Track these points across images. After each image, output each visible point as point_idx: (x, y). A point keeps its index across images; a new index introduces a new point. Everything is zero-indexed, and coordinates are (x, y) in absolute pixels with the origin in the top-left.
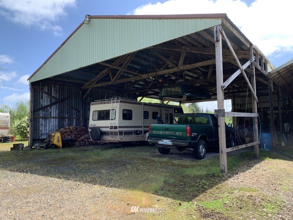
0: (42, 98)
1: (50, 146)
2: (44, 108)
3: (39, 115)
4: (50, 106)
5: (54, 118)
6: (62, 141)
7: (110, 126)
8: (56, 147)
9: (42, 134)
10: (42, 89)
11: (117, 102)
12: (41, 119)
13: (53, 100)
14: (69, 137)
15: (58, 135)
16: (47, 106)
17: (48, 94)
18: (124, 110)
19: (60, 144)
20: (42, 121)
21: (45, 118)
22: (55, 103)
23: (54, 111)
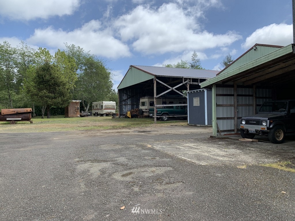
0: (123, 96)
1: (127, 117)
2: (125, 101)
3: (123, 104)
4: (127, 99)
5: (129, 105)
6: (131, 115)
7: (145, 109)
8: (129, 118)
9: (124, 112)
10: (123, 92)
11: (147, 98)
12: (123, 105)
13: (129, 97)
14: (136, 114)
15: (129, 112)
16: (126, 99)
17: (126, 94)
18: (150, 102)
19: (130, 116)
20: (124, 106)
21: (125, 105)
22: (129, 98)
23: (129, 102)
